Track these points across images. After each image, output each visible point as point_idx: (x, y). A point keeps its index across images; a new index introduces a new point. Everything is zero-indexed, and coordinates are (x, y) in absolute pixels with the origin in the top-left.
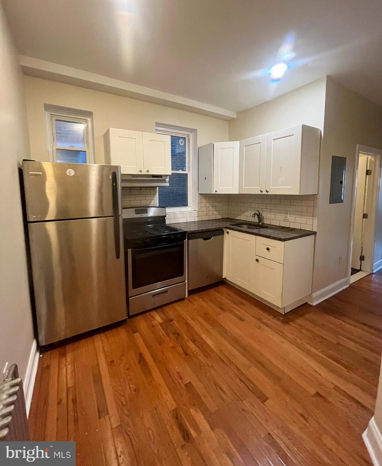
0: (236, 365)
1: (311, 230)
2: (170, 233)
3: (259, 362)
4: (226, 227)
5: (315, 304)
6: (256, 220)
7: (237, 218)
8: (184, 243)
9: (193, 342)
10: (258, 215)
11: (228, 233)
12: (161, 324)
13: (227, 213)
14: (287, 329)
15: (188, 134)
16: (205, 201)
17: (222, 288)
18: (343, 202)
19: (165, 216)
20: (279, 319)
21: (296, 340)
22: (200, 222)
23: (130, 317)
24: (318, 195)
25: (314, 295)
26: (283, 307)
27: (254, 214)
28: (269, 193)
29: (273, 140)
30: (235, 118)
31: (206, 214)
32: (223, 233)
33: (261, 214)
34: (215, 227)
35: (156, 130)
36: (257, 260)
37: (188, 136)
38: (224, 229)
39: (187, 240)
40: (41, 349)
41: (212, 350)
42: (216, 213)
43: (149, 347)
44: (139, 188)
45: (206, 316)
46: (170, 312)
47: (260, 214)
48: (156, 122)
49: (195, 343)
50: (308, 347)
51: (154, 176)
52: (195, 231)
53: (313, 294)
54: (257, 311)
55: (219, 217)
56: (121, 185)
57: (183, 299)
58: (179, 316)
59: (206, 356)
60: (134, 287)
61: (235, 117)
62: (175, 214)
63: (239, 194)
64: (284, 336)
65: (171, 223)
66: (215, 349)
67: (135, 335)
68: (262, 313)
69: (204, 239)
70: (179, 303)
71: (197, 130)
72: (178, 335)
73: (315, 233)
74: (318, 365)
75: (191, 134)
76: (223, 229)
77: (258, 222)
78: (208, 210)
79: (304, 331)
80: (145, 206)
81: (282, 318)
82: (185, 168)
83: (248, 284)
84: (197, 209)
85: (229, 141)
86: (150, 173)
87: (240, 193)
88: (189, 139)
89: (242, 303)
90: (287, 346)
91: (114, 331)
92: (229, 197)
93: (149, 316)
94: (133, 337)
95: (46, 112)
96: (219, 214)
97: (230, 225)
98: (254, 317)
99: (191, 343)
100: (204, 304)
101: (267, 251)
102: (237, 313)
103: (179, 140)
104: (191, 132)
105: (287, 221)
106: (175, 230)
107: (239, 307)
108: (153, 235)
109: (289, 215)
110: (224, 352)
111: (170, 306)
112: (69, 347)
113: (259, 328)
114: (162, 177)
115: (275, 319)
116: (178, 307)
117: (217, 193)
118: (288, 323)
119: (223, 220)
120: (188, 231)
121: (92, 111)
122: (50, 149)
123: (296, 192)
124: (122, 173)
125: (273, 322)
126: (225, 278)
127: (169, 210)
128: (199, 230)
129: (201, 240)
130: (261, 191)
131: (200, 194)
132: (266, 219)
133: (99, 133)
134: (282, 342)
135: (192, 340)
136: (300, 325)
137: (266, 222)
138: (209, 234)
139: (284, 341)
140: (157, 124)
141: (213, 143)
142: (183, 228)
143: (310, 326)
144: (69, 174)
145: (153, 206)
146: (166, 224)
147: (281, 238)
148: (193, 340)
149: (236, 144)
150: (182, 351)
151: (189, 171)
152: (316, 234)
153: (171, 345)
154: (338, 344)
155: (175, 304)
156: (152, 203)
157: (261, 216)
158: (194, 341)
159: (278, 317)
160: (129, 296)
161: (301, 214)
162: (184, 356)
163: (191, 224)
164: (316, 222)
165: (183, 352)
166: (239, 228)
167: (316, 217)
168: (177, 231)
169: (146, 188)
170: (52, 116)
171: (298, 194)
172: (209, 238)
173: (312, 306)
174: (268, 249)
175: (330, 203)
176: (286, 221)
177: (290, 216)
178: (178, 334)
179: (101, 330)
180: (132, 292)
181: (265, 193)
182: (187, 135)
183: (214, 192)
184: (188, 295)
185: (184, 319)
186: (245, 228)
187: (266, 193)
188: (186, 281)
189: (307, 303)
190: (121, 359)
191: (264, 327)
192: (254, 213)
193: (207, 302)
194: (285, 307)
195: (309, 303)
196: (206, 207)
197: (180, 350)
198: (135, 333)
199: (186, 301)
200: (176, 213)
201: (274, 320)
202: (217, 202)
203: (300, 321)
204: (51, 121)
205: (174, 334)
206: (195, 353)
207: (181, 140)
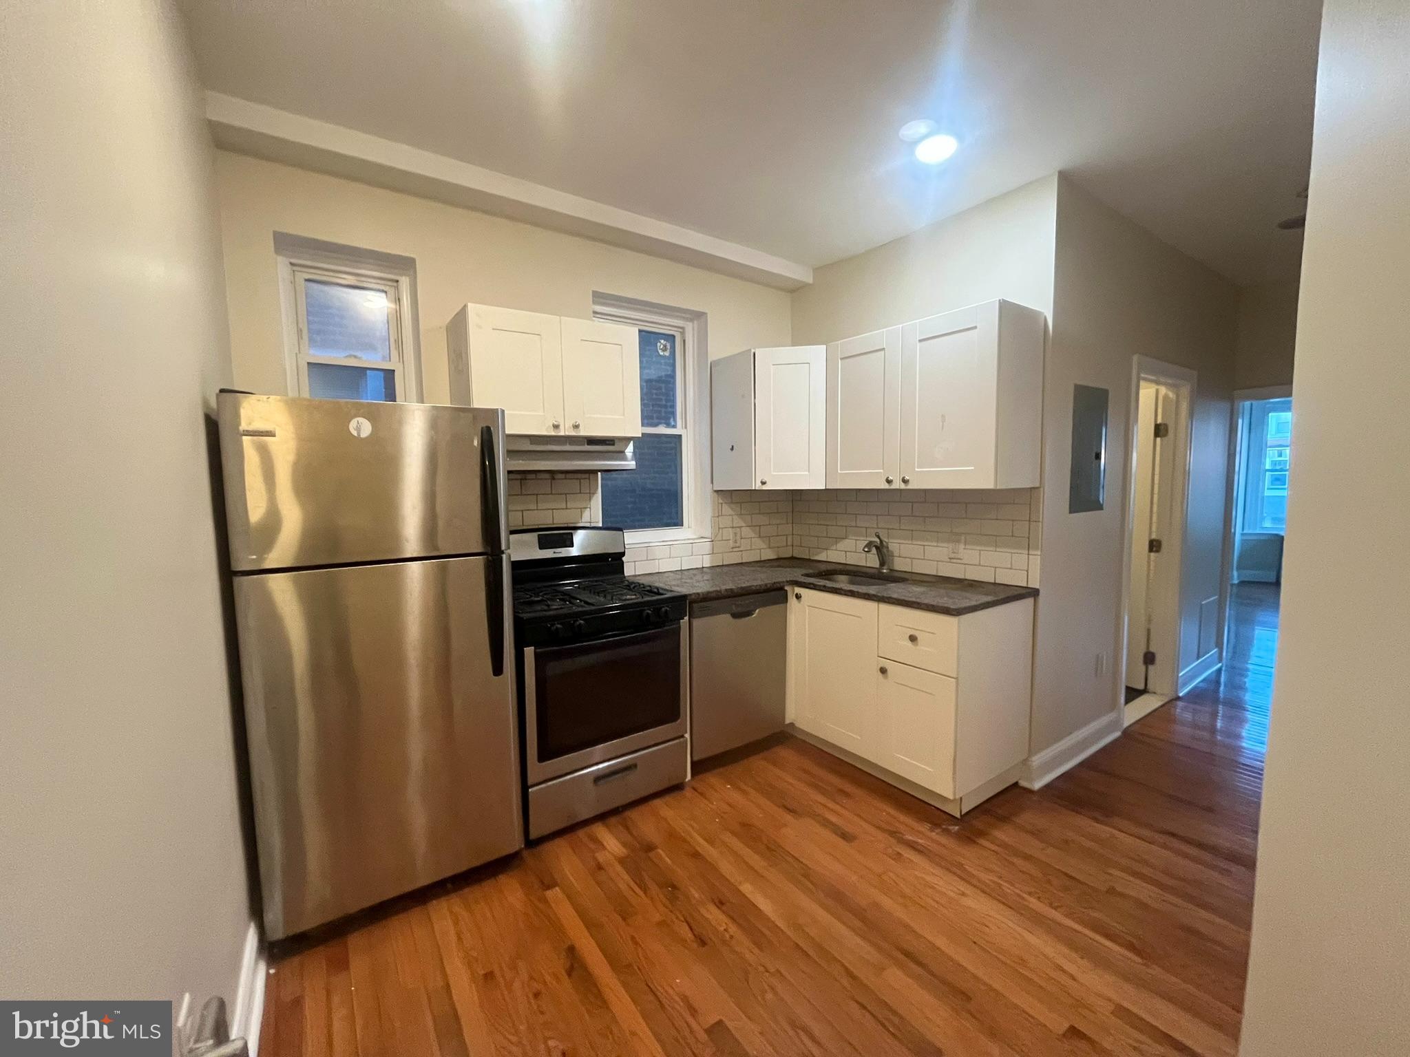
0: (843, 965)
1: (1024, 584)
2: (640, 600)
3: (907, 954)
4: (792, 581)
5: (1037, 785)
6: (872, 561)
7: (822, 557)
8: (680, 627)
9: (718, 907)
10: (877, 548)
11: (798, 597)
12: (622, 861)
13: (789, 543)
14: (969, 856)
15: (681, 325)
16: (731, 512)
17: (783, 753)
18: (1102, 509)
19: (623, 554)
20: (947, 832)
21: (1000, 886)
22: (717, 570)
23: (531, 843)
24: (1042, 489)
25: (1037, 760)
26: (958, 797)
27: (870, 545)
28: (910, 487)
29: (920, 341)
30: (809, 285)
31: (733, 548)
32: (785, 599)
33: (887, 543)
34: (762, 583)
35: (595, 313)
36: (883, 671)
37: (683, 331)
38: (786, 588)
39: (686, 618)
40: (272, 951)
41: (775, 928)
42: (759, 543)
43: (592, 926)
44: (547, 476)
45: (748, 832)
46: (645, 823)
47: (884, 543)
48: (593, 292)
49: (724, 908)
50: (1033, 903)
51: (592, 441)
52: (708, 593)
53: (1034, 759)
54: (887, 812)
55: (769, 555)
56: (504, 468)
57: (677, 787)
58: (673, 836)
59: (758, 945)
60: (543, 756)
61: (810, 281)
62: (648, 547)
63: (826, 489)
64: (966, 878)
65: (637, 573)
66: (781, 924)
67: (549, 893)
68: (902, 818)
69: (736, 616)
70: (668, 798)
71: (706, 314)
72: (672, 888)
73: (1034, 593)
74: (1066, 951)
75: (690, 324)
76: (784, 586)
77: (877, 565)
78: (738, 537)
79: (1018, 862)
80: (566, 525)
81: (957, 828)
82: (675, 420)
83: (859, 738)
84: (708, 533)
85: (793, 345)
86: (583, 432)
87: (829, 487)
88: (684, 341)
89: (842, 792)
90: (978, 904)
91: (488, 886)
92: (796, 500)
93: (585, 839)
94: (545, 901)
95: (280, 259)
96: (770, 548)
97: (802, 575)
98: (878, 828)
99: (713, 908)
100: (736, 797)
101: (909, 644)
102: (833, 819)
103: (658, 340)
104: (691, 320)
105: (959, 561)
106: (652, 591)
107: (834, 801)
108: (593, 608)
109: (962, 546)
110: (807, 930)
111: (643, 808)
112: (356, 940)
113: (898, 857)
114: (613, 444)
115: (939, 830)
116: (665, 809)
117: (765, 488)
118: (975, 842)
119: (779, 562)
120: (690, 595)
121: (412, 256)
122: (289, 365)
123: (985, 481)
124: (507, 432)
125: (933, 841)
126: (792, 724)
127: (632, 538)
128: (720, 591)
129: (725, 618)
130: (889, 482)
131: (717, 491)
132: (900, 557)
133: (435, 320)
134: (963, 894)
135: (713, 901)
136: (1004, 845)
137: (900, 565)
138: (747, 602)
139: (968, 890)
140: (599, 297)
141: (753, 351)
142: (674, 585)
143: (1033, 846)
144: (355, 433)
145: (588, 525)
146: (625, 577)
147: (950, 608)
148: (716, 901)
149: (817, 354)
150: (690, 935)
151: (686, 428)
152: (1038, 595)
153: (657, 917)
154: (1111, 891)
155: (657, 802)
156: (585, 519)
157: (885, 550)
158: (720, 904)
159: (944, 827)
160: (530, 782)
161: (995, 541)
162: (695, 945)
163: (695, 575)
164: (1036, 561)
165: (693, 937)
166: (829, 584)
167: (1037, 549)
168: (659, 594)
169: (569, 476)
170: (295, 268)
171: (991, 487)
172: (749, 614)
173: (1030, 791)
174: (913, 639)
175: (1071, 512)
176: (955, 561)
177: (965, 549)
178: (674, 887)
179: (449, 886)
180: (536, 770)
181: (898, 484)
182: (676, 327)
183: (758, 486)
184: (693, 775)
185: (685, 841)
186: (842, 582)
187: (903, 486)
188: (687, 736)
189: (1016, 785)
190: (514, 968)
191: (908, 854)
192: (866, 542)
193: (744, 792)
194: (961, 798)
195: (1023, 783)
196: (733, 527)
197: (685, 931)
198: (549, 887)
199: (688, 792)
200: (651, 545)
201: (934, 833)
202: (764, 513)
203: (1003, 834)
204: (293, 282)
205: (661, 885)
206: (728, 936)
207: (662, 341)
